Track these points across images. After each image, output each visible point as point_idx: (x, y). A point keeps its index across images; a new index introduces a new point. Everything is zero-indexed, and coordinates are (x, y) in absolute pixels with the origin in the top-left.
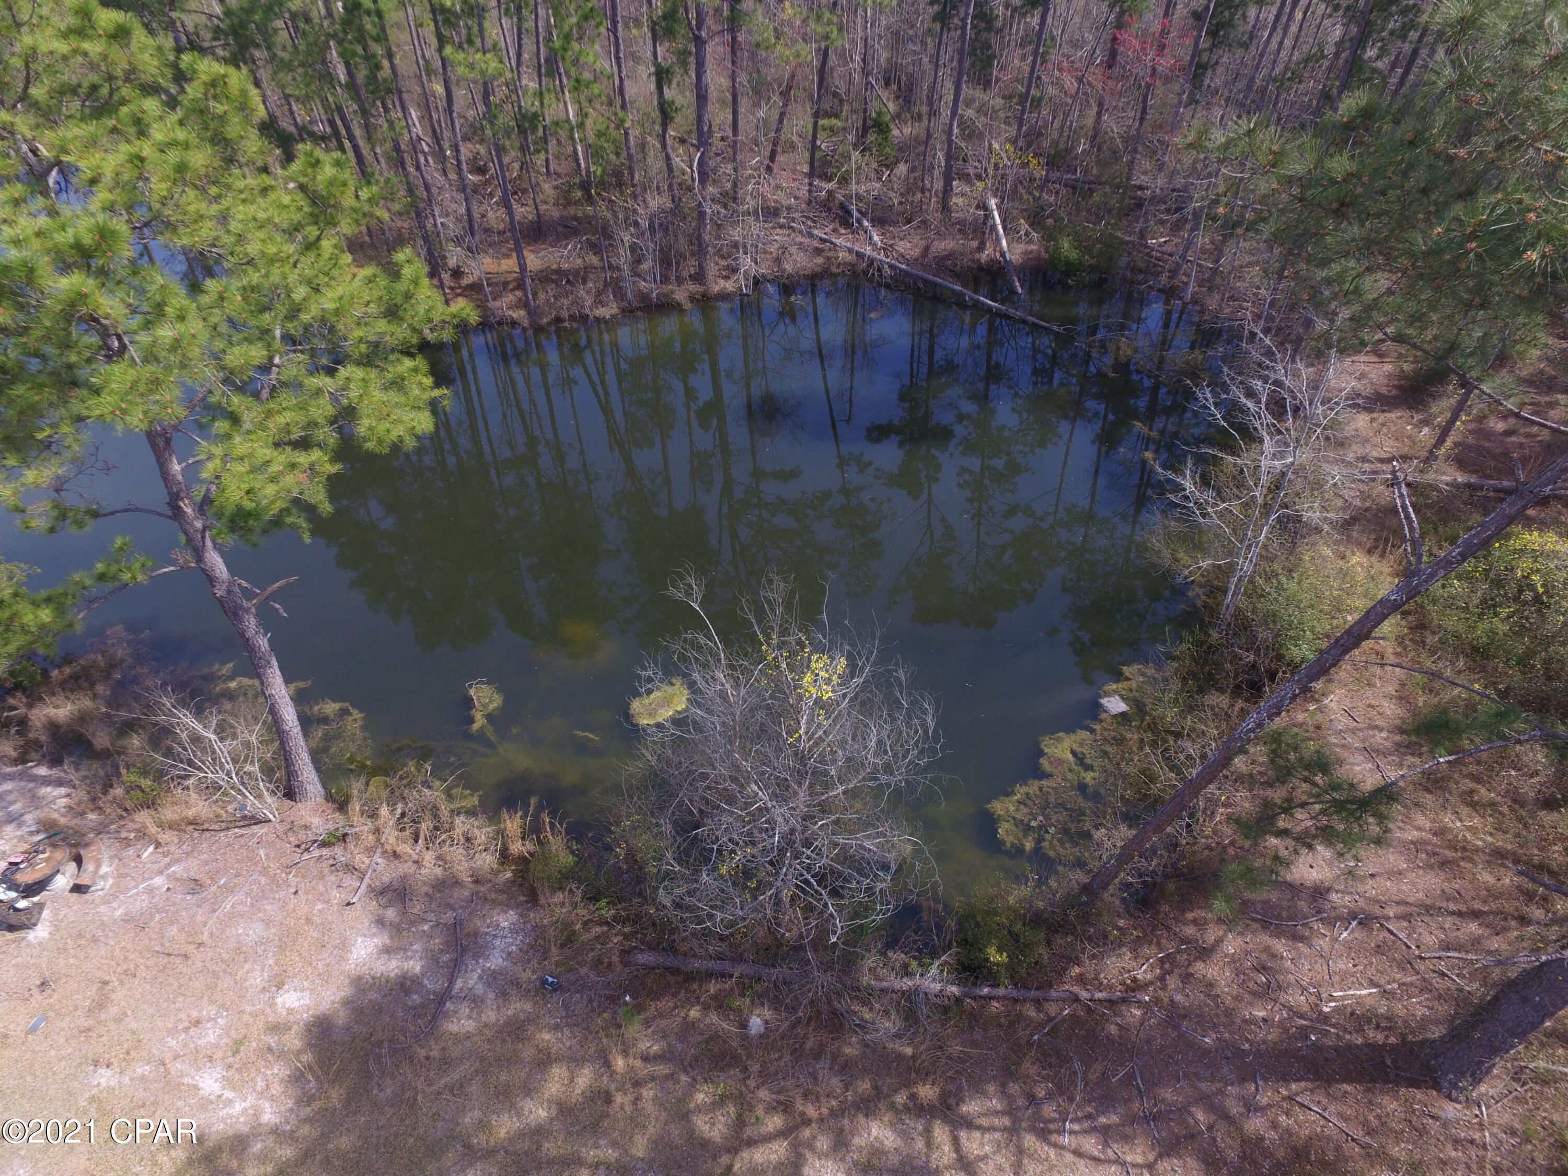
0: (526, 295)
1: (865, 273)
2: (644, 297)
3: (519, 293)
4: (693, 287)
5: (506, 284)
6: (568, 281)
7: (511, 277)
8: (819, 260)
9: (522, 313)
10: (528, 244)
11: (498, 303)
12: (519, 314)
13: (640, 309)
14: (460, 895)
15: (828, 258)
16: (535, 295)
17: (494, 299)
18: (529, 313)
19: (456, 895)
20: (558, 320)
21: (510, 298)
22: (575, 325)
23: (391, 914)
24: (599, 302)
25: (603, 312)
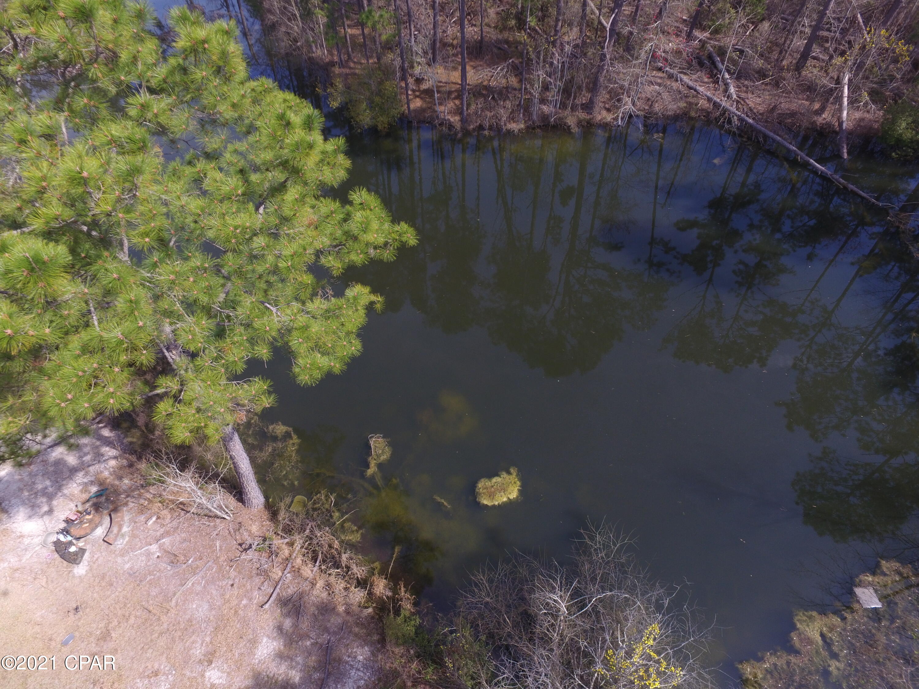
0: (462, 104)
1: (717, 119)
2: (545, 118)
3: (457, 102)
4: (582, 115)
5: (450, 93)
6: (493, 98)
7: (454, 87)
8: (682, 104)
9: (457, 118)
10: (471, 60)
11: (442, 108)
12: (455, 119)
13: (539, 127)
14: (335, 621)
15: (690, 104)
16: (469, 105)
17: (440, 104)
18: (461, 120)
19: (332, 620)
20: (481, 127)
21: (451, 105)
22: (492, 134)
23: (288, 623)
24: (512, 118)
25: (515, 127)
